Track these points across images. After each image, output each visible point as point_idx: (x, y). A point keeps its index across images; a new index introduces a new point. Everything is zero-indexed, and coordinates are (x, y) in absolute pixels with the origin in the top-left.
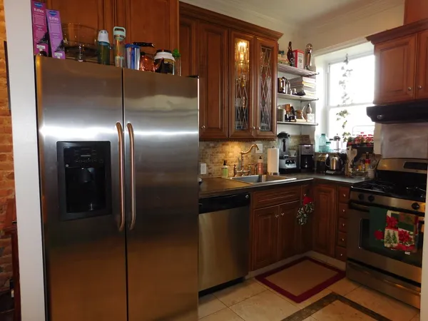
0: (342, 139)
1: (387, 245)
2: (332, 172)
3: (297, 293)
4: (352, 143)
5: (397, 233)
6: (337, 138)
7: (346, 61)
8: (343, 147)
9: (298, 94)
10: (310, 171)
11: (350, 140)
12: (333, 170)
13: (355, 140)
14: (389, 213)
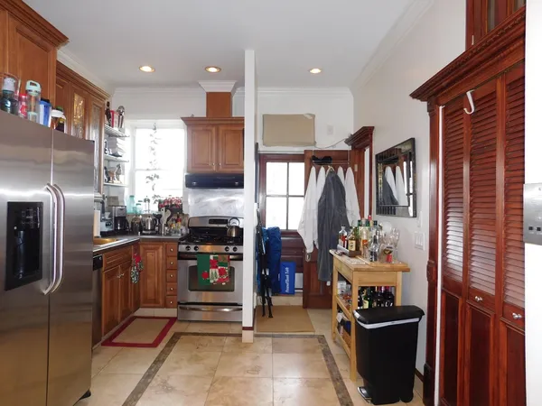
0: (152, 201)
1: (212, 281)
2: (150, 232)
3: (151, 341)
4: (161, 205)
5: (217, 270)
6: (147, 200)
7: (155, 129)
8: (154, 209)
9: (113, 155)
10: (123, 233)
11: (160, 202)
12: (148, 230)
13: (164, 202)
14: (211, 257)
